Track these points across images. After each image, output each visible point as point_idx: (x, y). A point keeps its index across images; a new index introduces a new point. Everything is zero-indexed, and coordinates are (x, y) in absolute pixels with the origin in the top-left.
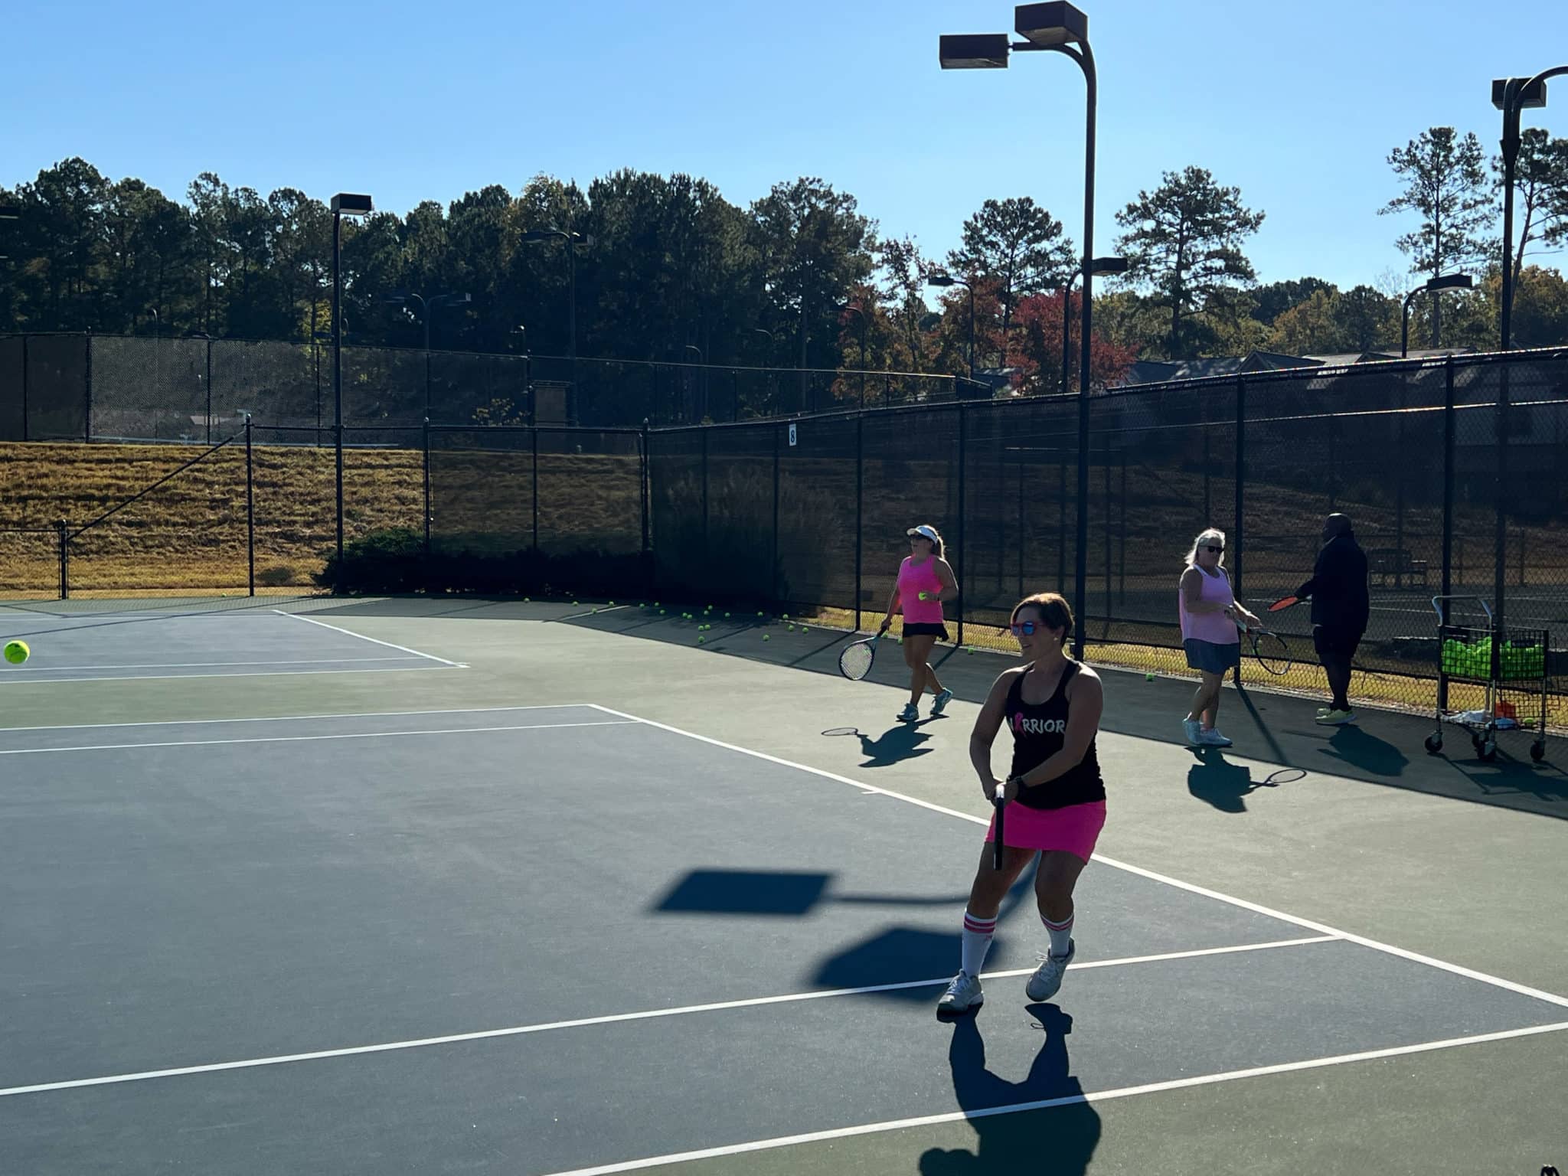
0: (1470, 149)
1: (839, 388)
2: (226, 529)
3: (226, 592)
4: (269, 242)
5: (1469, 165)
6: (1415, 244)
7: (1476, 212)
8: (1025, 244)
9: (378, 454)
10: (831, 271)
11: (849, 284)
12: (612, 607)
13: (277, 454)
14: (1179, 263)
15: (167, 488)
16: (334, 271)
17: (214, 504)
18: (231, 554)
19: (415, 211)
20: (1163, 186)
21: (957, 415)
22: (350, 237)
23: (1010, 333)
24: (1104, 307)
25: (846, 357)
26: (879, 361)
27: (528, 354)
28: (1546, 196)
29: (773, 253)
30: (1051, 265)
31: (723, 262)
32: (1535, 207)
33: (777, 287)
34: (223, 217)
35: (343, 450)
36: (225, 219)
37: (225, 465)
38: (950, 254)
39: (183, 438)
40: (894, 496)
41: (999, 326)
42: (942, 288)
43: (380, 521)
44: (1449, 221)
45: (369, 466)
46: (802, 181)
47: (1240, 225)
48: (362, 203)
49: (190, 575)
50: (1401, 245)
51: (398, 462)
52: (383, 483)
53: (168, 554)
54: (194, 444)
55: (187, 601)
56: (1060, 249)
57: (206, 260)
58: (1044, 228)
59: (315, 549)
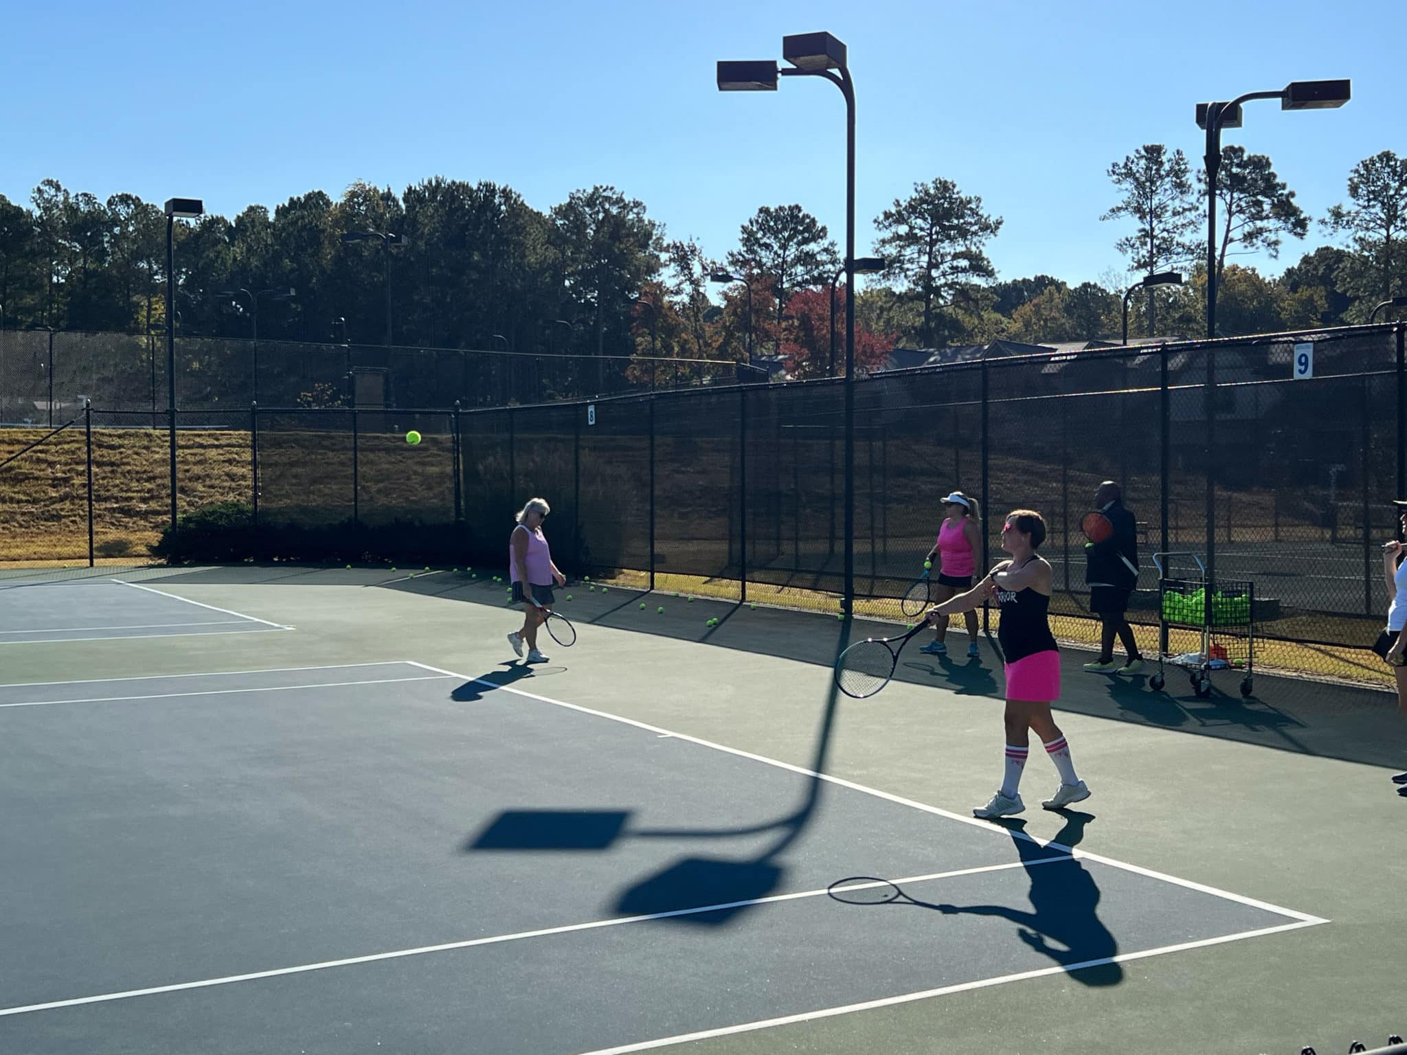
0: (1178, 163)
1: (633, 373)
2: (67, 505)
3: (67, 563)
4: (107, 242)
5: (1178, 178)
6: (1132, 246)
7: (1185, 218)
8: (795, 246)
9: (209, 435)
10: (624, 269)
11: (641, 281)
12: (427, 572)
13: (115, 436)
14: (929, 263)
15: (11, 469)
16: (168, 269)
17: (56, 483)
18: (72, 528)
19: (243, 214)
20: (915, 195)
21: (738, 397)
22: (183, 237)
23: (784, 324)
24: (865, 302)
25: (638, 345)
26: (668, 350)
27: (348, 343)
28: (1243, 204)
29: (572, 253)
30: (818, 264)
31: (526, 261)
32: (1234, 214)
33: (575, 283)
34: (64, 219)
35: (177, 431)
36: (66, 222)
37: (66, 446)
38: (730, 255)
39: (27, 423)
40: (683, 469)
41: (774, 318)
42: (721, 284)
43: (211, 496)
44: (1162, 226)
45: (201, 446)
46: (596, 189)
47: (982, 229)
48: (194, 207)
49: (33, 548)
50: (1120, 247)
51: (228, 442)
52: (215, 461)
53: (13, 529)
54: (37, 428)
55: (30, 572)
56: (826, 250)
57: (48, 259)
58: (812, 232)
59: (151, 522)
